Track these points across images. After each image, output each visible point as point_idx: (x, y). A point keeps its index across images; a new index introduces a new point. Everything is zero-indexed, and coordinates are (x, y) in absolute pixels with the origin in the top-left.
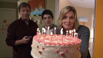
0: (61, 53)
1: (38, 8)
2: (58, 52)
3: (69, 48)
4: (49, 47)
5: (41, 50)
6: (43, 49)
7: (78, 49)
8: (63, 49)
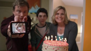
0: (55, 49)
1: (34, 7)
2: (54, 49)
3: (59, 47)
4: (50, 46)
5: (46, 48)
6: (47, 47)
7: (65, 49)
8: (56, 48)
